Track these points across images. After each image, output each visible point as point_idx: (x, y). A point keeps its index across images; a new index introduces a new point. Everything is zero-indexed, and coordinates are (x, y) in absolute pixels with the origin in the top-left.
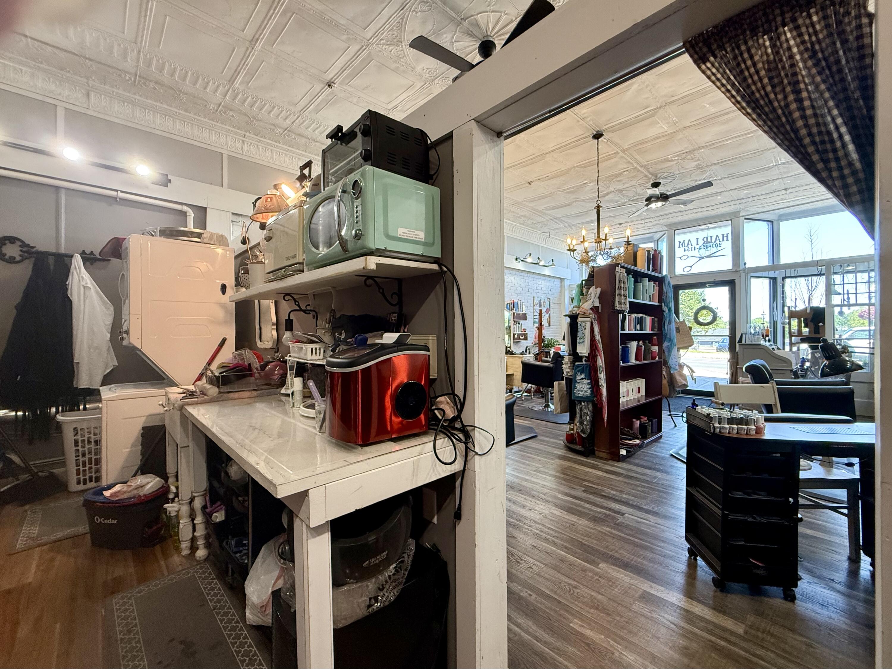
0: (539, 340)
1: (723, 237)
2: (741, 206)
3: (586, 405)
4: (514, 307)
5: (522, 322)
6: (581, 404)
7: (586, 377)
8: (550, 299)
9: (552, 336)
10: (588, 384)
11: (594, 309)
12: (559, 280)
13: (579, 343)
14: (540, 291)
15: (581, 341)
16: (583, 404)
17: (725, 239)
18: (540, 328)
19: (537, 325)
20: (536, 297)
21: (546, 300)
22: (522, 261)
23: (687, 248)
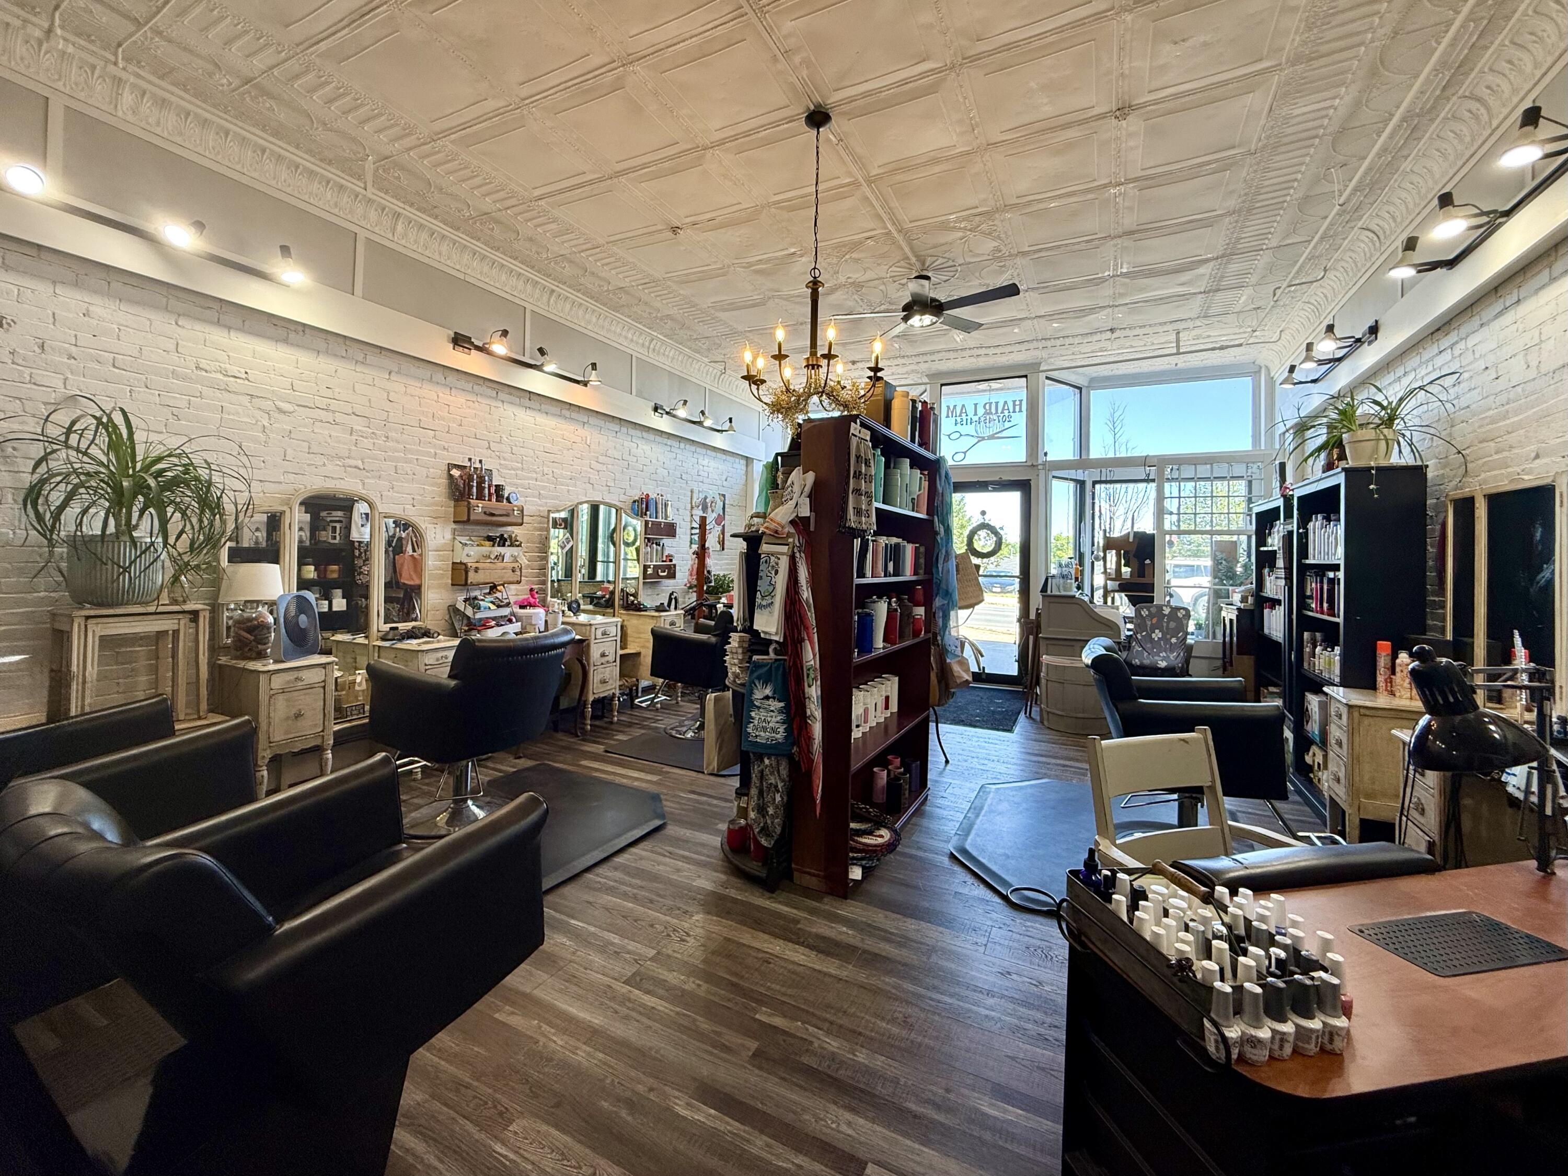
0: (697, 579)
1: (1014, 405)
2: (1044, 354)
3: (774, 763)
4: (647, 509)
5: (666, 541)
6: (762, 761)
7: (774, 693)
8: (724, 496)
9: (727, 569)
10: (780, 711)
11: (798, 523)
12: (743, 462)
13: (761, 606)
14: (706, 480)
15: (764, 603)
16: (767, 761)
17: (1017, 408)
18: (701, 554)
19: (695, 547)
20: (696, 492)
21: (717, 498)
22: (667, 413)
23: (959, 419)
